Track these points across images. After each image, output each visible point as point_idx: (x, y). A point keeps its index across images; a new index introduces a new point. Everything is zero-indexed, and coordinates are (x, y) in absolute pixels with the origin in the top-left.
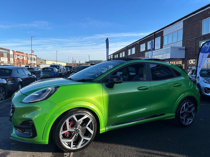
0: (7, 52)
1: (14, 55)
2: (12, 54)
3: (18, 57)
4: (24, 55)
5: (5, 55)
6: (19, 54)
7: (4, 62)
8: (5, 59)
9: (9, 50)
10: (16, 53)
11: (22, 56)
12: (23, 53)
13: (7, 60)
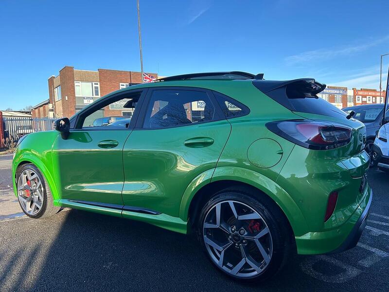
0: (341, 92)
1: (355, 96)
2: (352, 95)
3: (364, 99)
4: (378, 94)
5: (339, 97)
6: (366, 93)
8: (338, 106)
9: (345, 89)
10: (361, 93)
11: (373, 97)
12: (375, 91)
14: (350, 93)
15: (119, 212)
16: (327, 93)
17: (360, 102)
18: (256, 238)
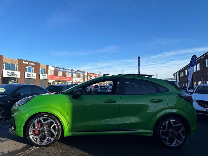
0: (83, 73)
1: (88, 76)
2: (87, 75)
3: (91, 77)
4: (96, 76)
5: (82, 76)
6: (92, 75)
7: (81, 82)
8: (81, 79)
9: (84, 72)
10: (90, 75)
11: (94, 77)
12: (95, 74)
13: (83, 80)
14: (86, 74)
15: (117, 132)
16: (77, 73)
17: (90, 79)
18: (180, 132)
